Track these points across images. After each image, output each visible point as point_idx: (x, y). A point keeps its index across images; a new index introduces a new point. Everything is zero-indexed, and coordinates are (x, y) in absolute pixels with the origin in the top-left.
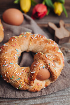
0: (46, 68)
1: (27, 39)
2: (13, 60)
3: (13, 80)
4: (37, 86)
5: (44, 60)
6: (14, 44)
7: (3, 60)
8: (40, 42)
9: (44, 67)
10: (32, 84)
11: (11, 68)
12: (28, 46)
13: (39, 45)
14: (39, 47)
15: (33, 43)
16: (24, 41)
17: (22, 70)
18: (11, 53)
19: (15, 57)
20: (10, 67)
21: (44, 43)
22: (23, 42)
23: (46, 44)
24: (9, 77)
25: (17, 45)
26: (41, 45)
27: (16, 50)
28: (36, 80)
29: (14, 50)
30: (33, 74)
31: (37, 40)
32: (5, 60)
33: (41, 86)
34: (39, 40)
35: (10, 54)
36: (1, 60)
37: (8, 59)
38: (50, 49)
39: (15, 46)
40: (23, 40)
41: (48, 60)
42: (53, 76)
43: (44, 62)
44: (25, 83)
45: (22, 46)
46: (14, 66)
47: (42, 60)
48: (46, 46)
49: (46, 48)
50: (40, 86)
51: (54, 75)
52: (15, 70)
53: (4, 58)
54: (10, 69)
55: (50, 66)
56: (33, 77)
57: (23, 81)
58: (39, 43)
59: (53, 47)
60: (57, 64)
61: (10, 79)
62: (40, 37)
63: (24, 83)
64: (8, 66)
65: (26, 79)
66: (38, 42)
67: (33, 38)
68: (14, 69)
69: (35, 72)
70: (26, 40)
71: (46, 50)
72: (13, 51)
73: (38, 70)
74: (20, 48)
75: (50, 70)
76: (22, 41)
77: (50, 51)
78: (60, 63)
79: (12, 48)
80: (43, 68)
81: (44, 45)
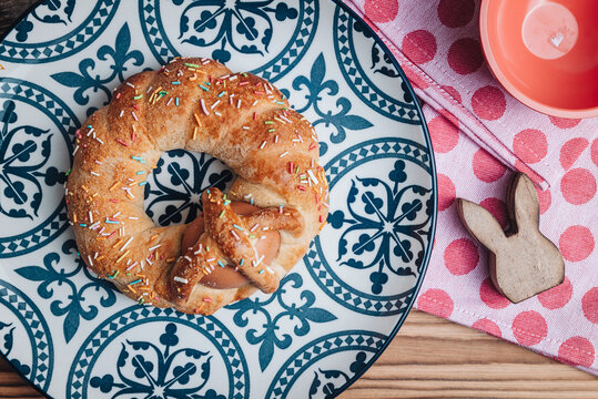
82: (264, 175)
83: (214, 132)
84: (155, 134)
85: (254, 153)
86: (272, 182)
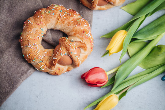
0: (68, 55)
3: (34, 62)
5: (67, 47)
6: (40, 22)
7: (27, 40)
8: (69, 23)
10: (53, 68)
12: (55, 25)
13: (66, 26)
14: (66, 27)
15: (61, 23)
16: (51, 19)
17: (45, 53)
18: (36, 33)
19: (39, 37)
20: (33, 49)
21: (72, 24)
22: (49, 21)
23: (75, 25)
24: (31, 58)
25: (43, 24)
26: (70, 26)
27: (40, 29)
28: (58, 64)
29: (39, 29)
30: (54, 60)
32: (28, 41)
33: (63, 70)
34: (69, 19)
35: (34, 34)
36: (25, 40)
39: (40, 24)
43: (66, 49)
44: (47, 66)
45: (48, 24)
46: (38, 48)
48: (74, 28)
49: (74, 30)
50: (61, 70)
52: (38, 53)
53: (28, 38)
55: (72, 55)
56: (55, 62)
57: (45, 64)
60: (82, 50)
61: (32, 61)
64: (31, 47)
65: (48, 63)
66: (66, 22)
67: (62, 17)
68: (37, 51)
69: (56, 58)
70: (53, 18)
71: (73, 33)
72: (37, 31)
74: (46, 26)
77: (77, 35)
79: (37, 27)
80: (65, 55)
81: (72, 27)
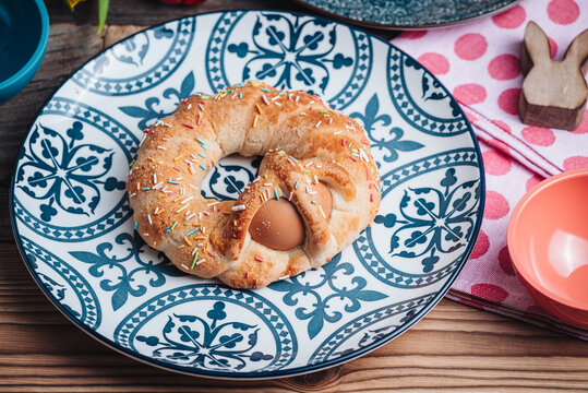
1: (244, 103)
2: (180, 174)
4: (254, 265)
9: (280, 193)
11: (172, 198)
31: (282, 109)
37: (166, 167)
38: (324, 145)
40: (228, 107)
41: (294, 170)
42: (312, 232)
47: (273, 172)
51: (314, 227)
54: (168, 200)
58: (287, 122)
59: (335, 140)
62: (298, 98)
63: (209, 248)
73: (256, 202)
75: (300, 205)
76: (222, 109)
78: (349, 195)
82: (319, 146)
83: (273, 119)
84: (219, 121)
85: (310, 131)
86: (326, 151)
